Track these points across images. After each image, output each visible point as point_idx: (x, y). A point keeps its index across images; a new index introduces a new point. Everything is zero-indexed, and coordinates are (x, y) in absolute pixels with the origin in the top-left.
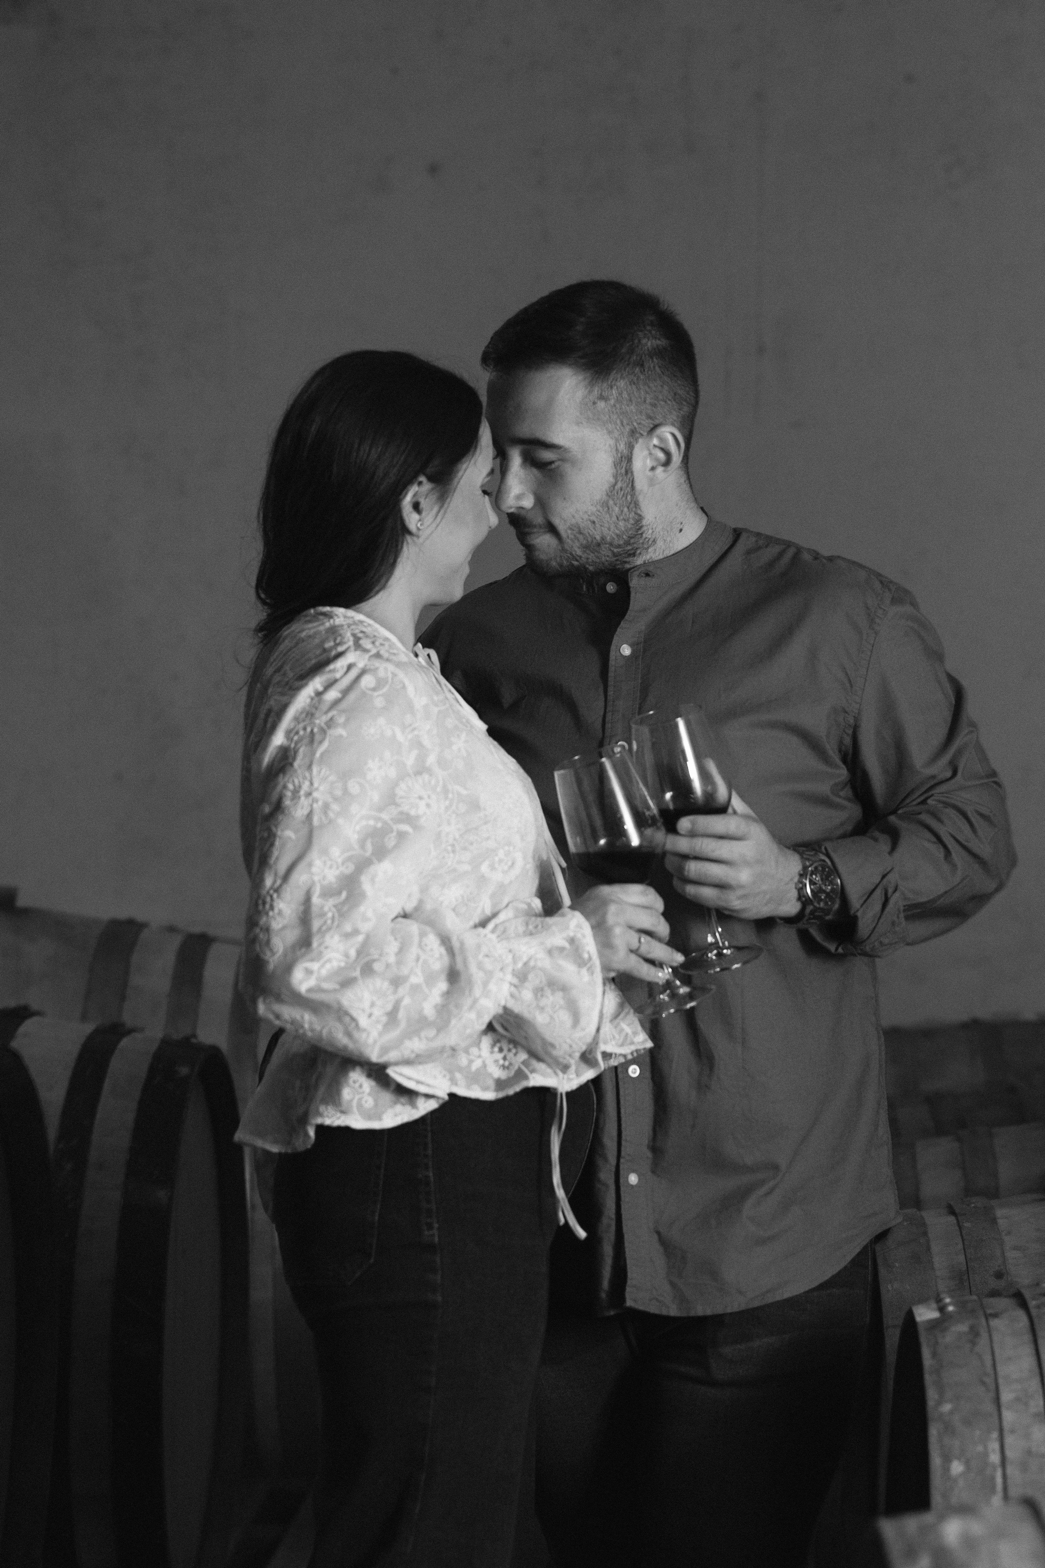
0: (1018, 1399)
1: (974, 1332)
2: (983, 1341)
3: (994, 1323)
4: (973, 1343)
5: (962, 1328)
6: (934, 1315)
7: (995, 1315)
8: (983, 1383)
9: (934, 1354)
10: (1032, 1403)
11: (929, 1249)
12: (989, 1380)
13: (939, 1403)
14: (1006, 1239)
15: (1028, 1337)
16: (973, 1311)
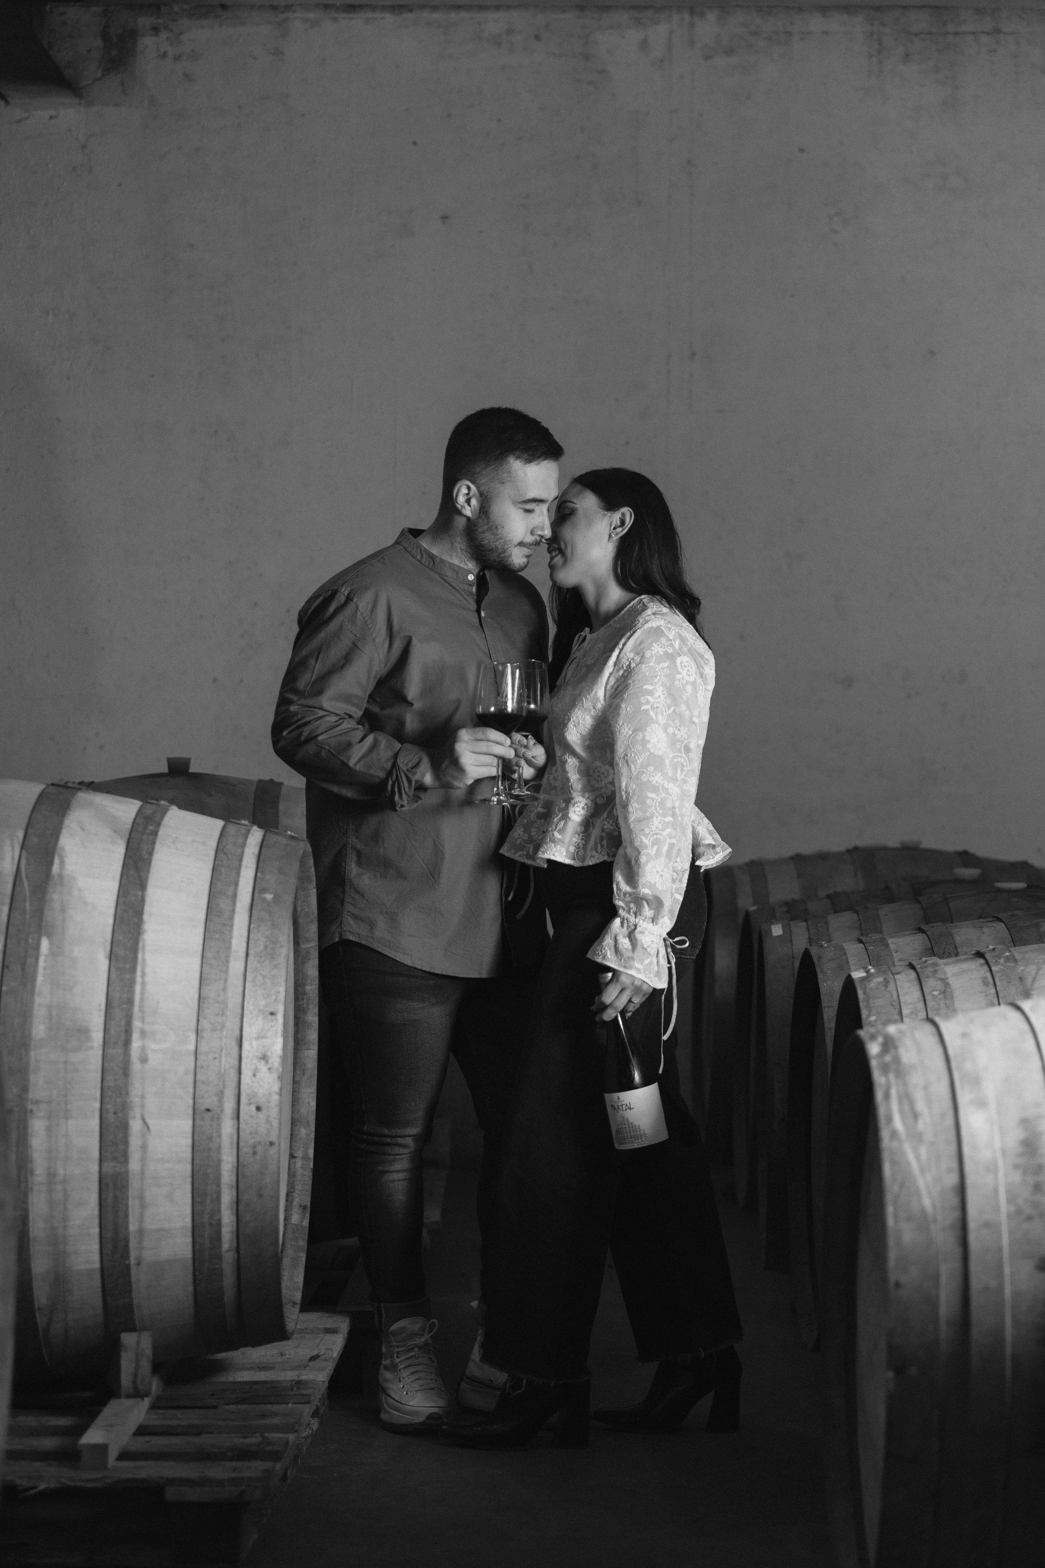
0: (912, 1013)
1: (886, 982)
2: (892, 986)
3: (897, 977)
4: (886, 986)
5: (880, 979)
6: (864, 974)
7: (898, 973)
8: (892, 1005)
9: (865, 993)
10: (919, 1014)
11: (848, 962)
12: (896, 1004)
13: (869, 1016)
14: (895, 955)
15: (916, 983)
16: (885, 972)
